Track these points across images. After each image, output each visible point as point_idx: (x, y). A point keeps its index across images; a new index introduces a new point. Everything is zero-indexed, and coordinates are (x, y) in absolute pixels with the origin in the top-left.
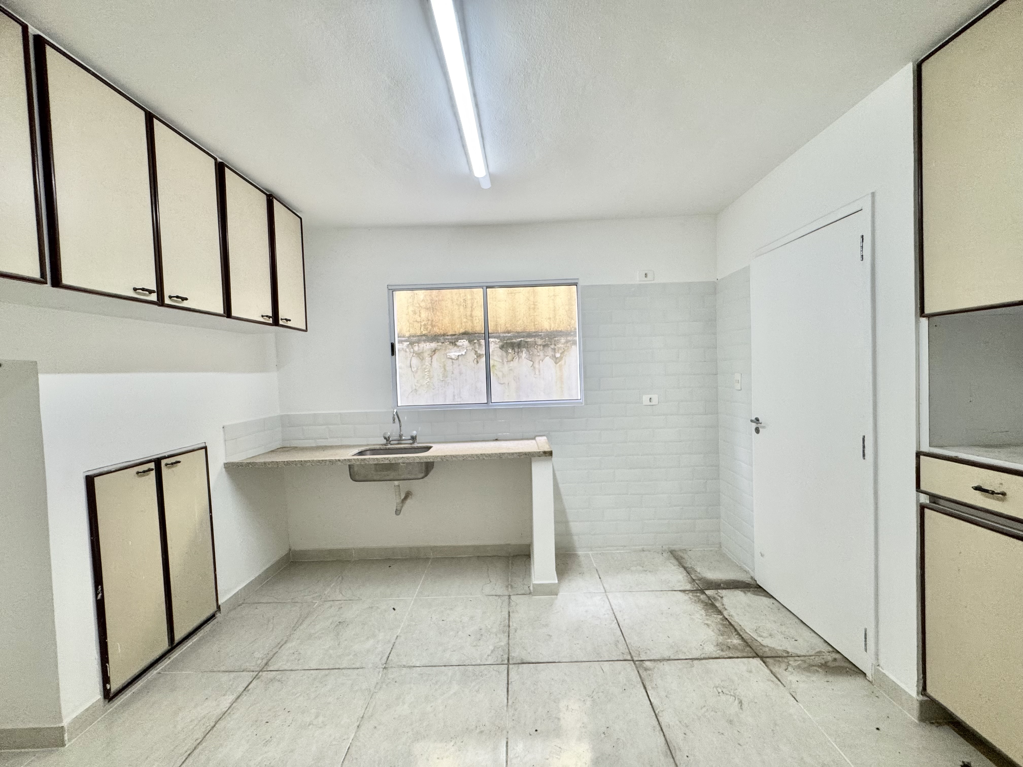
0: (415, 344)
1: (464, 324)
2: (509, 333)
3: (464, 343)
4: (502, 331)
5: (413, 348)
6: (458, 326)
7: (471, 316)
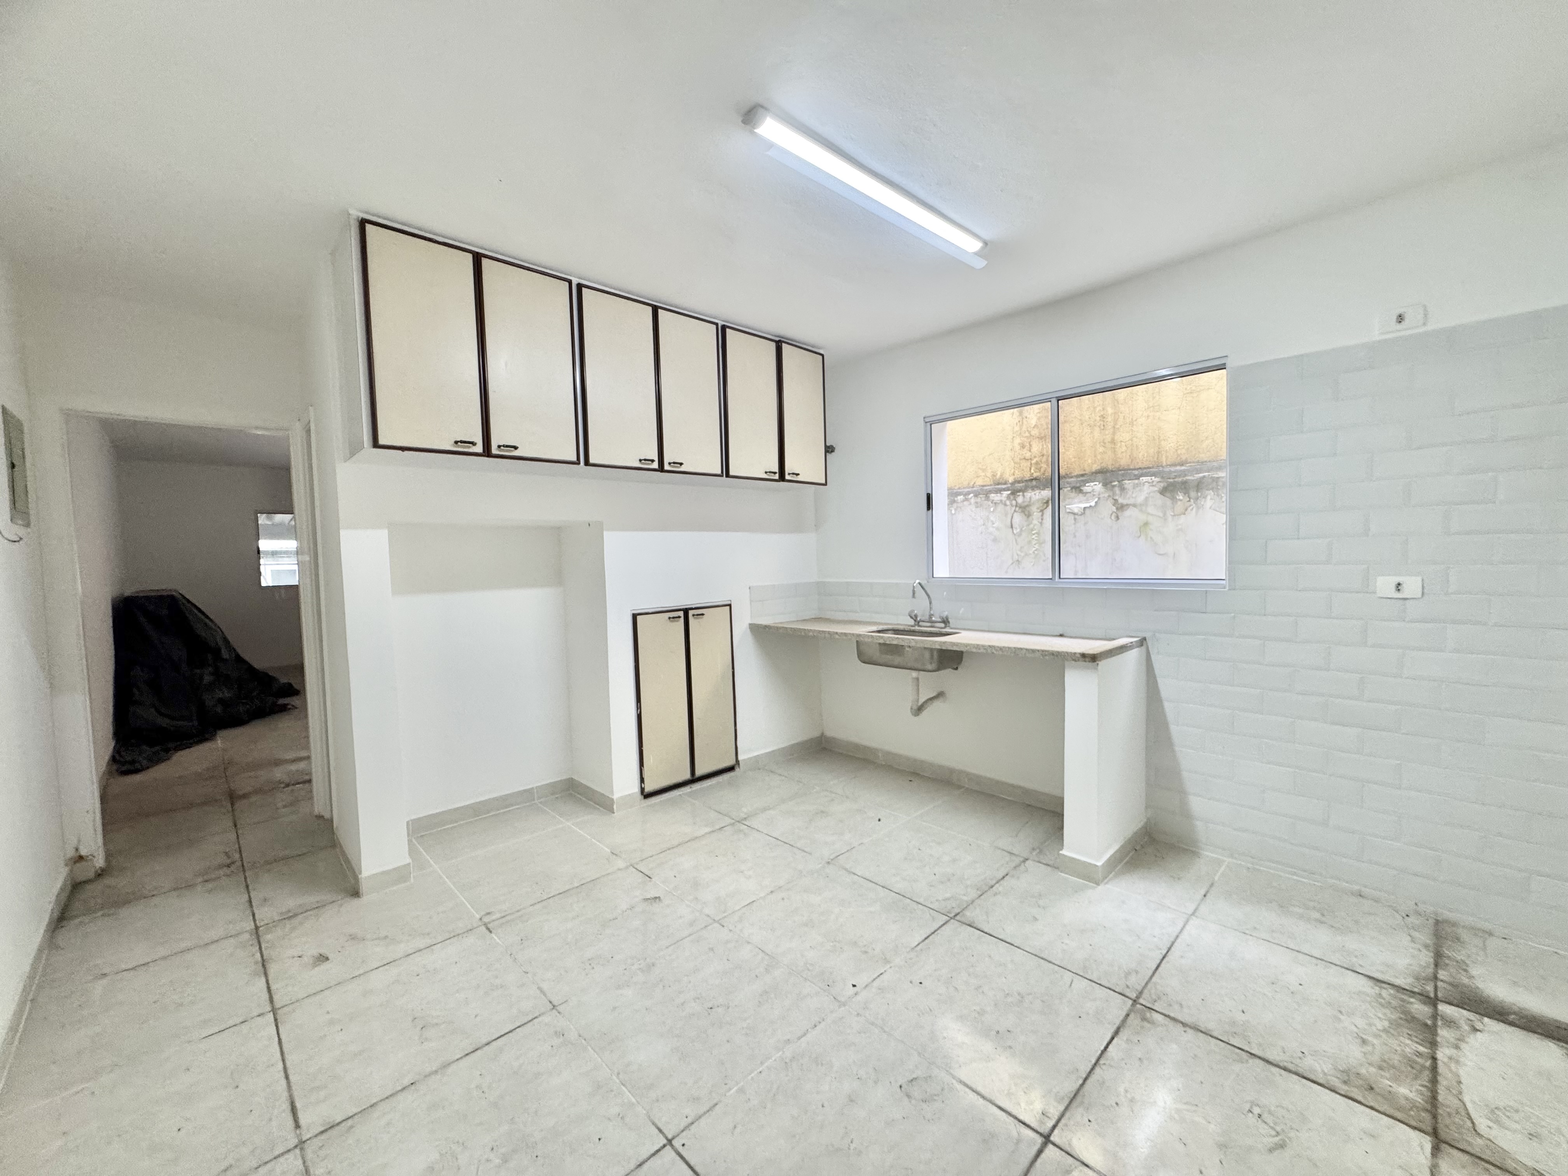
0: (1018, 494)
1: (1099, 457)
2: (1182, 465)
3: (1095, 487)
4: (1169, 463)
5: (1015, 500)
6: (1090, 461)
7: (1113, 441)
